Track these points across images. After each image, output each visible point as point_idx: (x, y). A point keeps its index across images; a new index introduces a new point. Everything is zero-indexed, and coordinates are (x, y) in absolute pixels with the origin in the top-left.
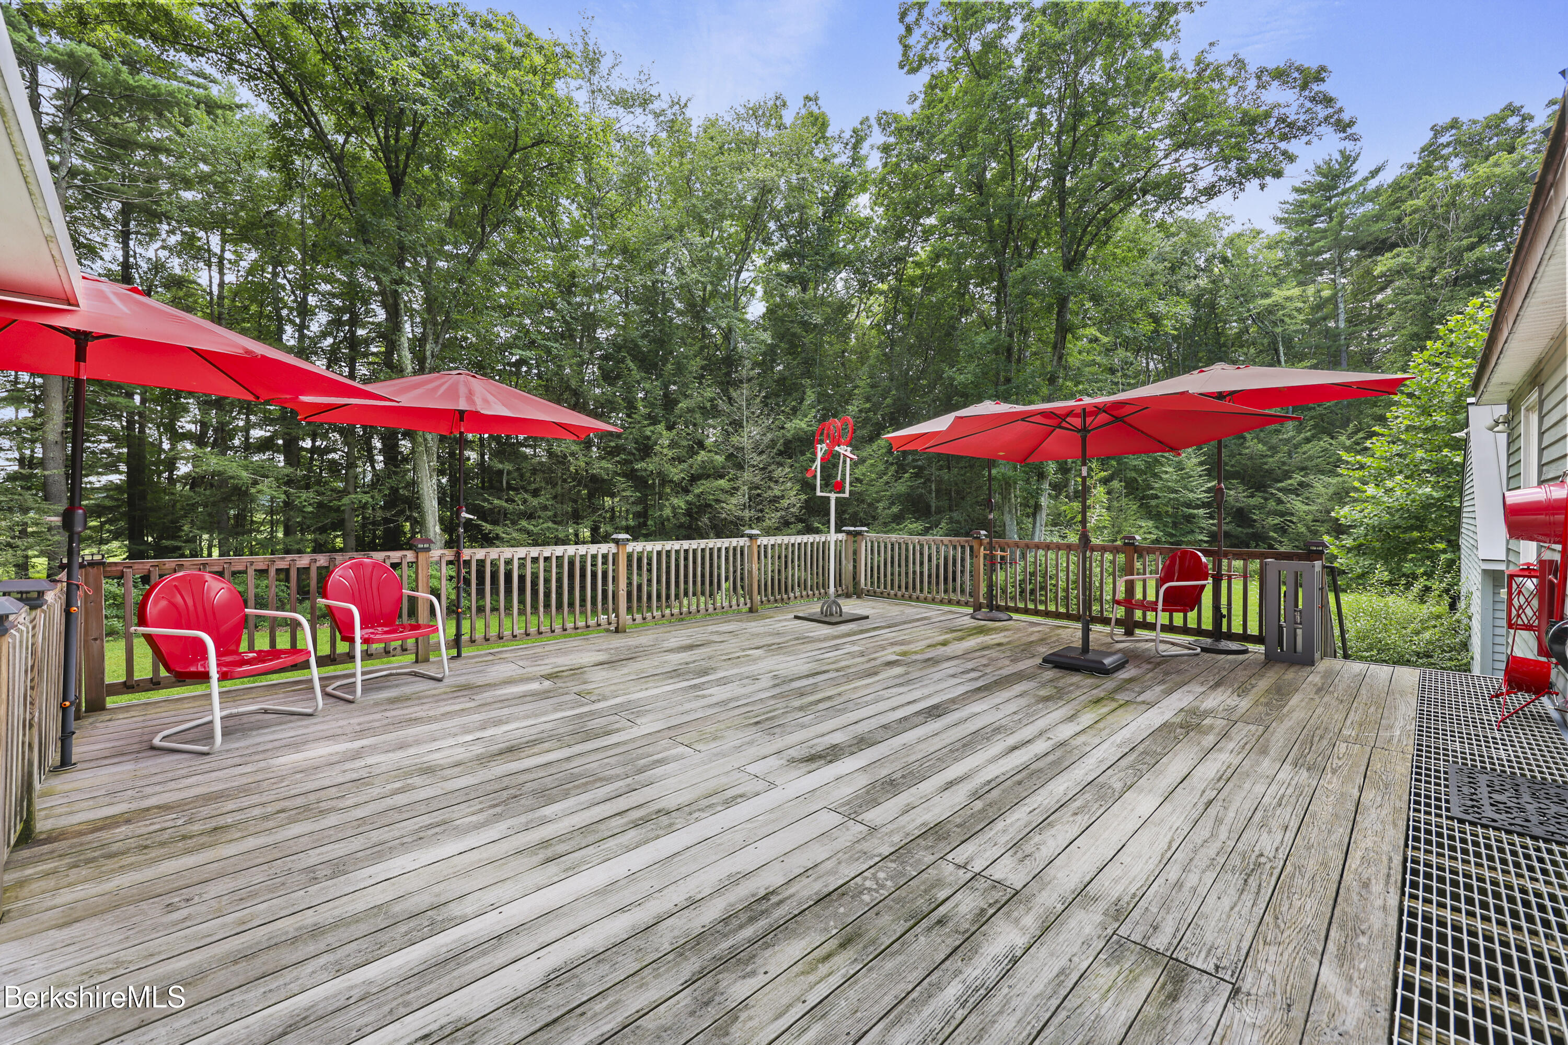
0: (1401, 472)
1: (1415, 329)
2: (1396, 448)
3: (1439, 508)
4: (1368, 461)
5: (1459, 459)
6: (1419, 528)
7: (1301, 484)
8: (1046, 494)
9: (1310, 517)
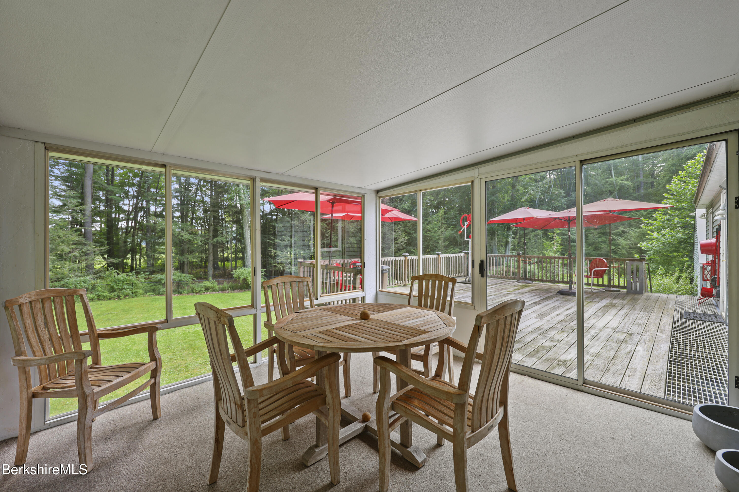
0: (668, 227)
1: (674, 162)
2: (667, 217)
3: (685, 243)
4: (654, 222)
5: (693, 222)
6: (677, 251)
7: (623, 232)
8: (511, 237)
9: (628, 246)
